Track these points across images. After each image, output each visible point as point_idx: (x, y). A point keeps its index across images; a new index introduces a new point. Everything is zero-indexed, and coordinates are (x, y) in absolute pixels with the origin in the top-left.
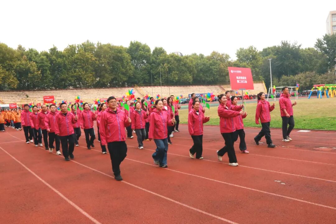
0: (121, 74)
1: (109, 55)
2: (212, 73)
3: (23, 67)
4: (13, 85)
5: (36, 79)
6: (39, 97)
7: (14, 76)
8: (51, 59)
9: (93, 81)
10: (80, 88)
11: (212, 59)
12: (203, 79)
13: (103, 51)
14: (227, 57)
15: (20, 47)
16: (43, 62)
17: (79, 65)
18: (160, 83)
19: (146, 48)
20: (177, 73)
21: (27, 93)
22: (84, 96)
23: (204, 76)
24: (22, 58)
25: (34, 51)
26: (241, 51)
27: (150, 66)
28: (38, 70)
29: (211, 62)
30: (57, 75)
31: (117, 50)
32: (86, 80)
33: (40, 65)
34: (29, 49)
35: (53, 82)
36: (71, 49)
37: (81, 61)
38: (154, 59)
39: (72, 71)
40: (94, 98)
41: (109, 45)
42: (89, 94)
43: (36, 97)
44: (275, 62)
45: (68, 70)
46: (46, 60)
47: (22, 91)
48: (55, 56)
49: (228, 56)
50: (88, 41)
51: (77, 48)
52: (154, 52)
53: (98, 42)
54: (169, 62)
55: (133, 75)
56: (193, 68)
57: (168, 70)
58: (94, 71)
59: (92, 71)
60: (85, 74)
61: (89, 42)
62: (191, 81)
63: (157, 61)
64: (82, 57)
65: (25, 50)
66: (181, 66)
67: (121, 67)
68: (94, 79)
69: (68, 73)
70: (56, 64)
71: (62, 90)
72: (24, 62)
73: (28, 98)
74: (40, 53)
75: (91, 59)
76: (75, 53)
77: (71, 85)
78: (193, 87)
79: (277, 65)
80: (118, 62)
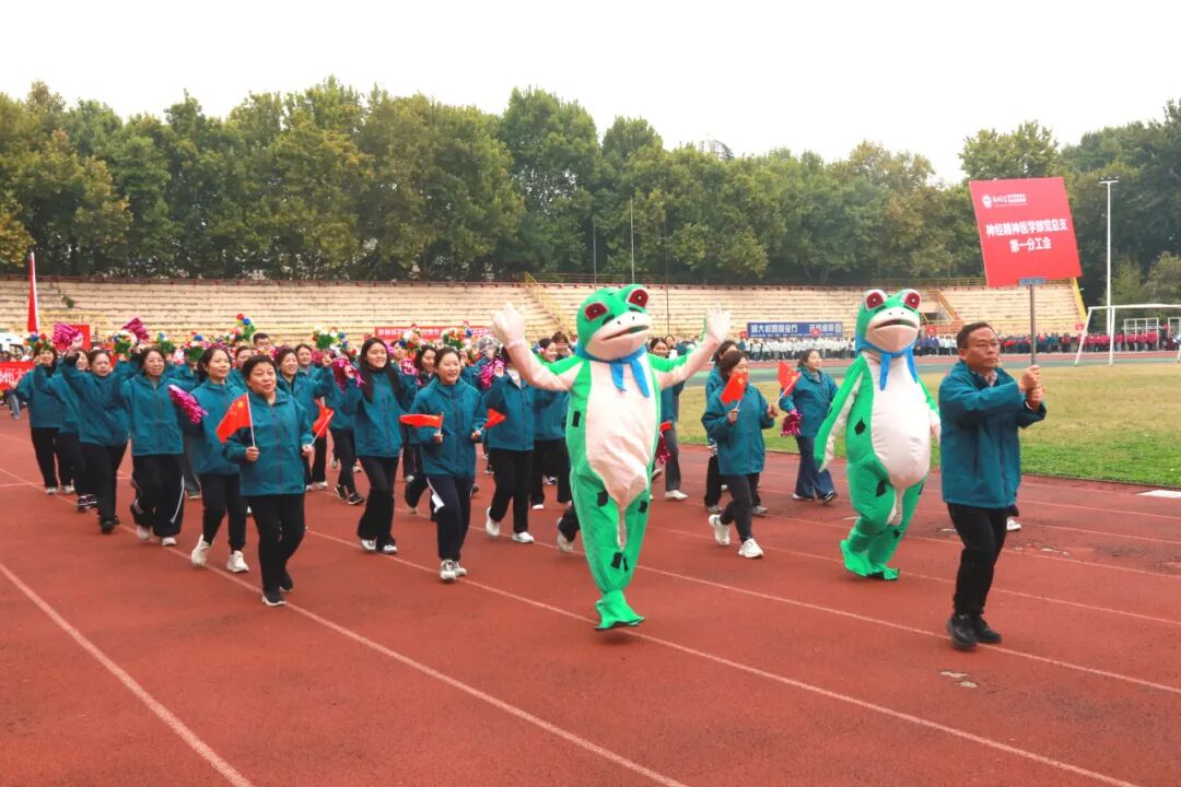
0: (467, 227)
1: (417, 144)
2: (850, 235)
3: (53, 178)
4: (8, 253)
5: (110, 230)
6: (120, 310)
7: (15, 213)
8: (174, 149)
9: (347, 251)
10: (297, 279)
11: (855, 174)
12: (814, 261)
13: (392, 128)
14: (922, 167)
15: (40, 94)
16: (138, 160)
17: (290, 181)
18: (628, 271)
19: (575, 121)
20: (702, 233)
21: (69, 288)
22: (312, 313)
23: (818, 247)
24: (50, 139)
25: (104, 114)
26: (984, 146)
27: (592, 197)
28: (117, 195)
29: (850, 188)
30: (201, 221)
31: (453, 124)
32: (320, 246)
33: (124, 172)
34: (81, 103)
35: (181, 249)
36: (260, 111)
37: (302, 164)
38: (610, 169)
39: (260, 207)
40: (350, 325)
41: (422, 100)
42: (329, 307)
43: (103, 310)
44: (1131, 195)
45: (246, 202)
46: (152, 152)
47: (47, 280)
48: (193, 138)
49: (926, 164)
50: (332, 82)
51: (285, 108)
52: (609, 139)
53: (376, 86)
54: (669, 186)
55: (519, 234)
56: (773, 210)
57: (664, 219)
58: (357, 212)
59: (348, 209)
60: (317, 222)
61: (338, 88)
62: (762, 266)
63: (623, 177)
64: (305, 146)
65: (59, 108)
66: (720, 204)
67: (468, 198)
68: (355, 242)
69: (244, 214)
70: (193, 174)
71: (217, 284)
72: (56, 158)
73: (72, 312)
74: (125, 122)
75: (344, 160)
76: (278, 131)
77: (260, 265)
78: (769, 292)
79: (1140, 208)
80: (457, 176)
